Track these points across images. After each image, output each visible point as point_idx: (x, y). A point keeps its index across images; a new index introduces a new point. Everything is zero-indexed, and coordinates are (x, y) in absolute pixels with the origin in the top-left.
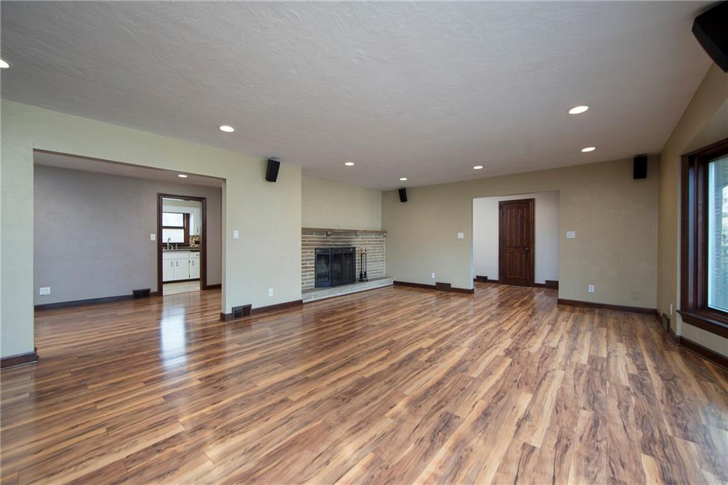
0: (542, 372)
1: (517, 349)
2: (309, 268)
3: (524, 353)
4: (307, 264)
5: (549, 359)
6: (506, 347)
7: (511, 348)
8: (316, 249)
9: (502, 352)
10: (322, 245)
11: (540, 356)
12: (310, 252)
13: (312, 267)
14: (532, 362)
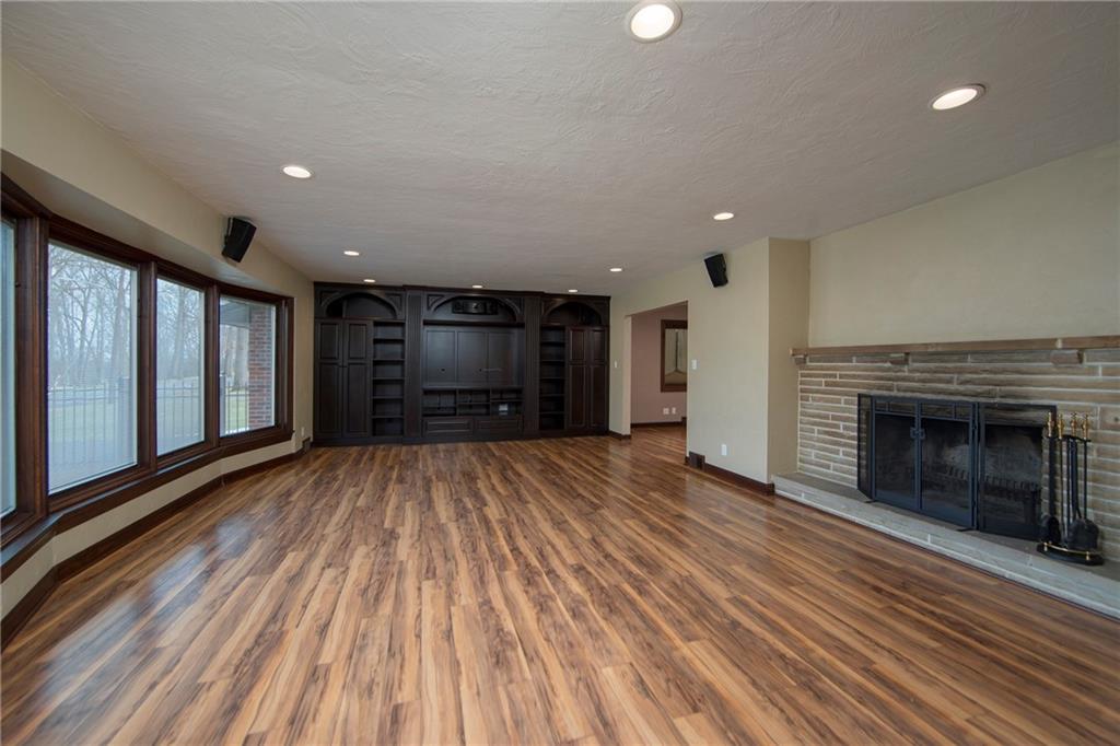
0: (349, 525)
1: (384, 544)
2: (842, 436)
3: (373, 541)
4: (837, 427)
5: (339, 544)
6: (400, 541)
7: (393, 542)
8: (860, 396)
9: (401, 532)
10: (880, 388)
11: (351, 545)
12: (846, 402)
13: (851, 438)
14: (361, 532)
